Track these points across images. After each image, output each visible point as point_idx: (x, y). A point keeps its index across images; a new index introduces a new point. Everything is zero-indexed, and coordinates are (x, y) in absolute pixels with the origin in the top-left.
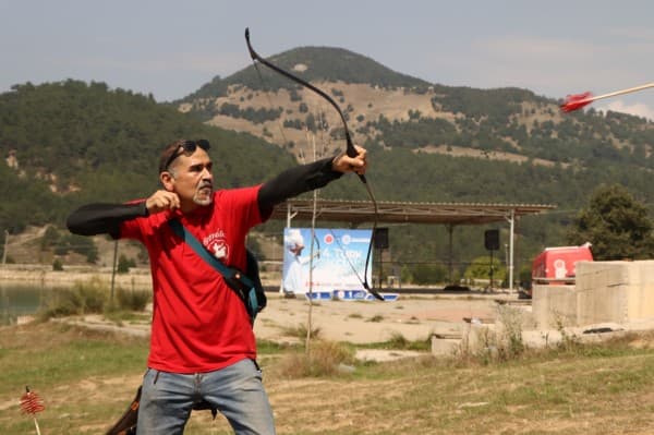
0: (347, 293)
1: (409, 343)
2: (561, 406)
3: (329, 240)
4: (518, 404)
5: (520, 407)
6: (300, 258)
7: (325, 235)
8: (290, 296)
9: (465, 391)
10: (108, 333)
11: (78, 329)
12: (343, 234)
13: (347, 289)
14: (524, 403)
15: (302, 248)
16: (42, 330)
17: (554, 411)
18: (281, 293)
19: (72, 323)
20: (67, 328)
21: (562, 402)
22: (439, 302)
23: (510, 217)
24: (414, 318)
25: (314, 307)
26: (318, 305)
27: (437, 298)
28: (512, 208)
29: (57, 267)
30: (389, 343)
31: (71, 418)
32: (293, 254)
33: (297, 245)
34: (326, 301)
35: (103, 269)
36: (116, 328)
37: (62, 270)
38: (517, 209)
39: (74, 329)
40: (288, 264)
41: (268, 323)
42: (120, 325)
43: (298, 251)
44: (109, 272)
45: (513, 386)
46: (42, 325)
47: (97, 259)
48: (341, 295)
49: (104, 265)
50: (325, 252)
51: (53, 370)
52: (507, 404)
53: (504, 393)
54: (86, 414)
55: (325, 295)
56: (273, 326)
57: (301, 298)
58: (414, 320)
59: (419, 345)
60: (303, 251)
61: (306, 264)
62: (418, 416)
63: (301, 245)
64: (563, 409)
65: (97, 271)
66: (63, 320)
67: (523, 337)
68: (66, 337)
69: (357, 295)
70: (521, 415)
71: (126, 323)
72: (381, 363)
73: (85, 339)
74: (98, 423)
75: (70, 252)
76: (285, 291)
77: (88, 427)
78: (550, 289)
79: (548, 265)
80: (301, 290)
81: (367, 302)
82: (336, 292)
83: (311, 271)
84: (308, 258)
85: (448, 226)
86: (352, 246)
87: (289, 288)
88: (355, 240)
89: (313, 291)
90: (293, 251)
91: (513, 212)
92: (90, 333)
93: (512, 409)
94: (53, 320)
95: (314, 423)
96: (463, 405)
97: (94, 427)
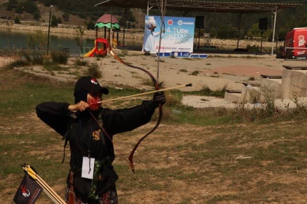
0: (179, 53)
1: (212, 92)
2: (291, 163)
3: (170, 23)
4: (268, 160)
5: (269, 162)
6: (154, 33)
7: (168, 20)
8: (147, 54)
9: (240, 144)
10: (46, 79)
11: (30, 75)
12: (179, 20)
13: (180, 51)
14: (271, 159)
15: (155, 27)
16: (9, 75)
17: (288, 167)
18: (143, 52)
19: (26, 71)
20: (23, 74)
21: (293, 160)
22: (231, 60)
23: (275, 11)
24: (216, 73)
25: (160, 63)
26: (163, 61)
27: (230, 57)
28: (276, 5)
29: (17, 22)
30: (201, 91)
31: (26, 144)
32: (150, 31)
33: (152, 25)
34: (167, 59)
35: (43, 24)
36: (50, 76)
37: (20, 23)
38: (279, 6)
39: (27, 75)
40: (147, 36)
41: (135, 75)
42: (53, 74)
43: (153, 29)
44: (46, 26)
45: (267, 144)
46: (9, 71)
47: (40, 17)
48: (176, 54)
49: (44, 21)
50: (168, 30)
51: (16, 104)
52: (262, 159)
53: (261, 149)
54: (34, 142)
55: (167, 54)
56: (137, 77)
57: (154, 56)
58: (215, 75)
59: (217, 94)
60: (155, 29)
61: (157, 36)
62: (213, 164)
63: (154, 25)
64: (293, 165)
65: (40, 25)
66: (21, 68)
67: (275, 103)
68: (23, 80)
69: (185, 55)
70: (269, 168)
71: (56, 72)
72: (196, 109)
73: (33, 82)
74: (40, 150)
75: (24, 12)
76: (144, 51)
77: (35, 152)
78: (292, 72)
79: (295, 37)
80: (154, 51)
81: (190, 60)
82: (173, 53)
83: (160, 40)
84: (159, 33)
85: (239, 14)
86: (184, 26)
87: (147, 49)
88: (185, 23)
89: (160, 52)
90: (150, 28)
91: (277, 8)
92: (37, 78)
93: (264, 163)
94: (15, 68)
95: (157, 162)
96: (238, 157)
97: (39, 153)
